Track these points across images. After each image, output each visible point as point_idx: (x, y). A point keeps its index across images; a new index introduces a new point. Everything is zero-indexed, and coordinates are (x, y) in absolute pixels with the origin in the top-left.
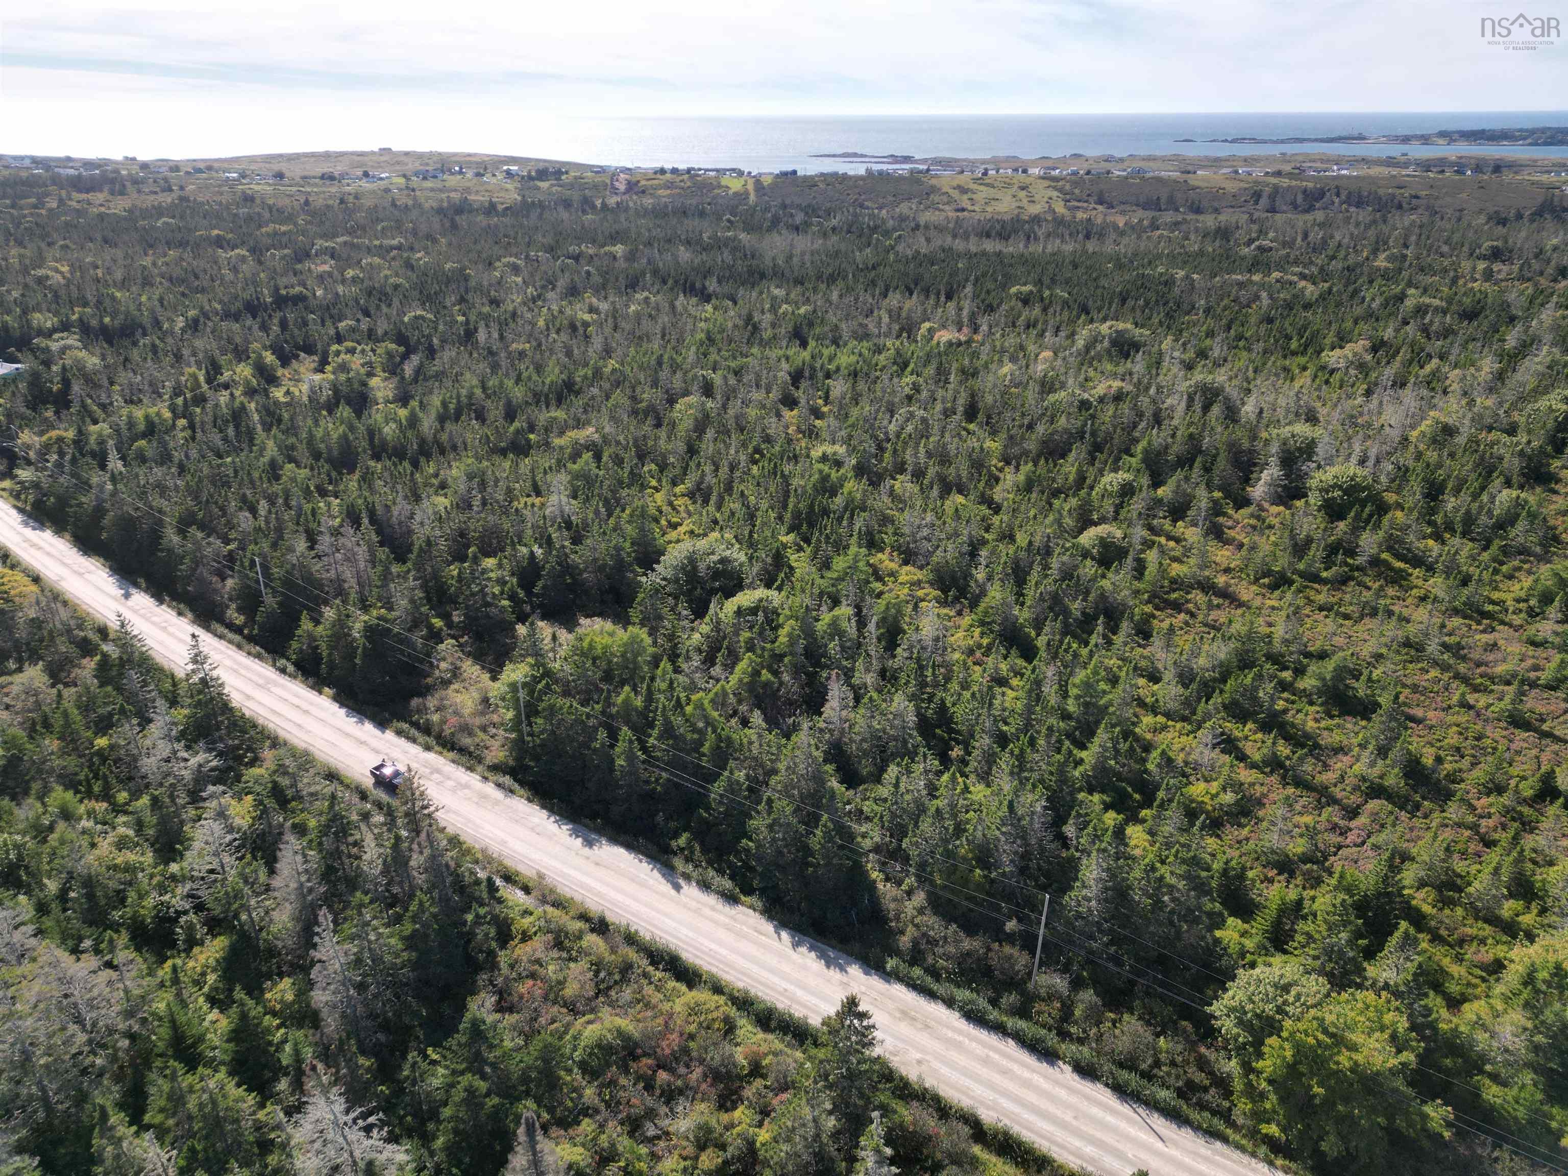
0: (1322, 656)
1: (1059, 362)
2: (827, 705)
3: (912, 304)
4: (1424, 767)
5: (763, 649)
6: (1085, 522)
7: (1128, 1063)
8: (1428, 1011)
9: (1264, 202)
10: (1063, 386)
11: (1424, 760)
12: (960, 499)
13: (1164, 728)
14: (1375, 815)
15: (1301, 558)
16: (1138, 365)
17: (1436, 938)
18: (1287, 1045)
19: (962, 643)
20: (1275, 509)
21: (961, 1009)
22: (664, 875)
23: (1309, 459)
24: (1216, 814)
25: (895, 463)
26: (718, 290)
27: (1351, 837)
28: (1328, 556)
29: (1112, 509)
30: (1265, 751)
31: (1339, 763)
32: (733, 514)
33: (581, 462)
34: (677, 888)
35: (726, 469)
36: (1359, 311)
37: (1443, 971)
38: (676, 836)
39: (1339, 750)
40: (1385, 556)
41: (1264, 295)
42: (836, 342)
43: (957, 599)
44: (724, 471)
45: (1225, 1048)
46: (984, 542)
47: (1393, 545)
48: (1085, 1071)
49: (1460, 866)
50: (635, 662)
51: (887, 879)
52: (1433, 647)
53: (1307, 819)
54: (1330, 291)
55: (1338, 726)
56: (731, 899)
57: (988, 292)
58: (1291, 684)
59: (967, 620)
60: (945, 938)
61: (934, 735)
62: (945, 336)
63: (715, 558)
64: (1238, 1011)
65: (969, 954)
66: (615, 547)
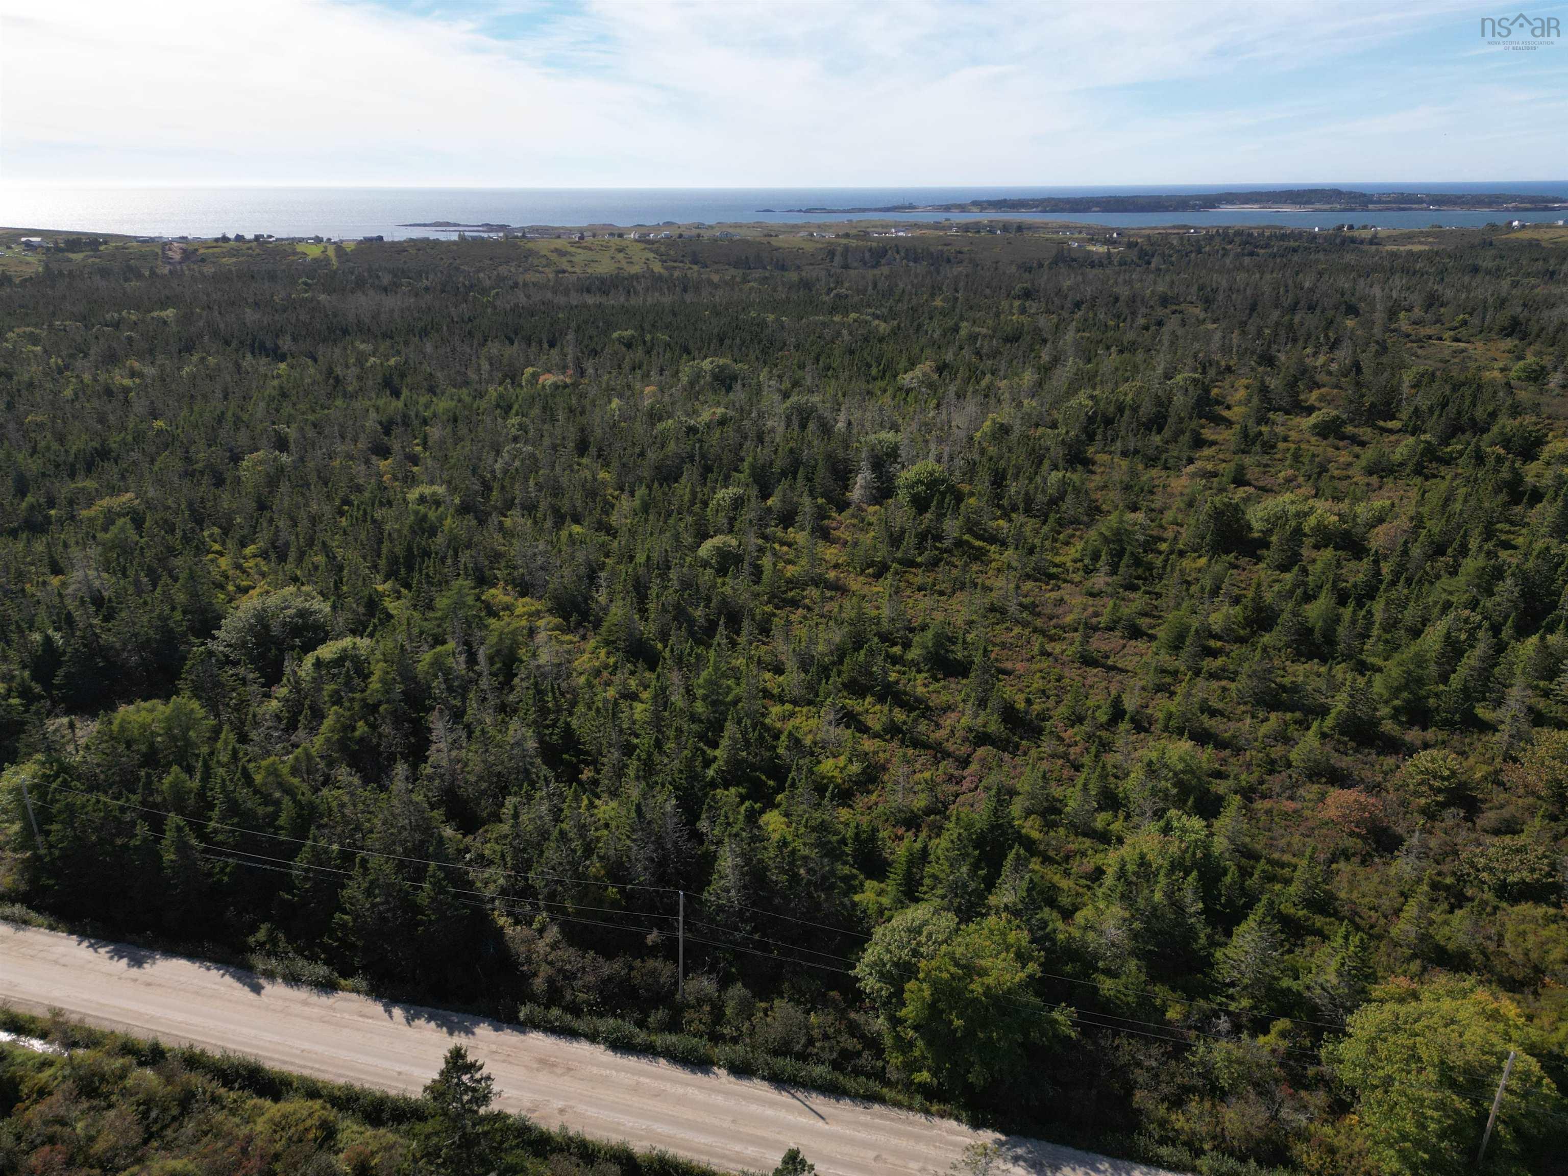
0: (924, 628)
1: (666, 399)
2: (434, 747)
3: (513, 351)
4: (1018, 711)
5: (352, 700)
6: (703, 535)
7: (782, 1050)
8: (1044, 924)
9: (838, 259)
10: (670, 416)
11: (1017, 706)
12: (576, 529)
13: (792, 714)
14: (983, 761)
15: (898, 548)
16: (739, 395)
17: (1047, 860)
18: (925, 986)
19: (587, 666)
20: (872, 509)
21: (606, 1040)
22: (239, 979)
23: (895, 461)
24: (846, 785)
25: (505, 500)
26: (293, 348)
27: (966, 784)
28: (920, 543)
29: (725, 521)
30: (884, 719)
31: (948, 721)
32: (316, 568)
33: (114, 530)
34: (257, 989)
35: (306, 522)
36: (923, 340)
37: (1054, 887)
38: (254, 929)
39: (948, 708)
40: (966, 537)
41: (845, 332)
42: (432, 390)
43: (579, 624)
44: (304, 523)
45: (873, 1008)
46: (602, 567)
47: (972, 527)
48: (741, 1070)
49: (1057, 791)
50: (185, 738)
51: (517, 922)
52: (1013, 609)
53: (927, 775)
54: (899, 327)
55: (944, 687)
56: (327, 987)
57: (591, 338)
58: (901, 657)
59: (592, 643)
60: (584, 968)
61: (562, 761)
62: (548, 379)
63: (292, 611)
64: (878, 964)
65: (610, 979)
66: (160, 617)
